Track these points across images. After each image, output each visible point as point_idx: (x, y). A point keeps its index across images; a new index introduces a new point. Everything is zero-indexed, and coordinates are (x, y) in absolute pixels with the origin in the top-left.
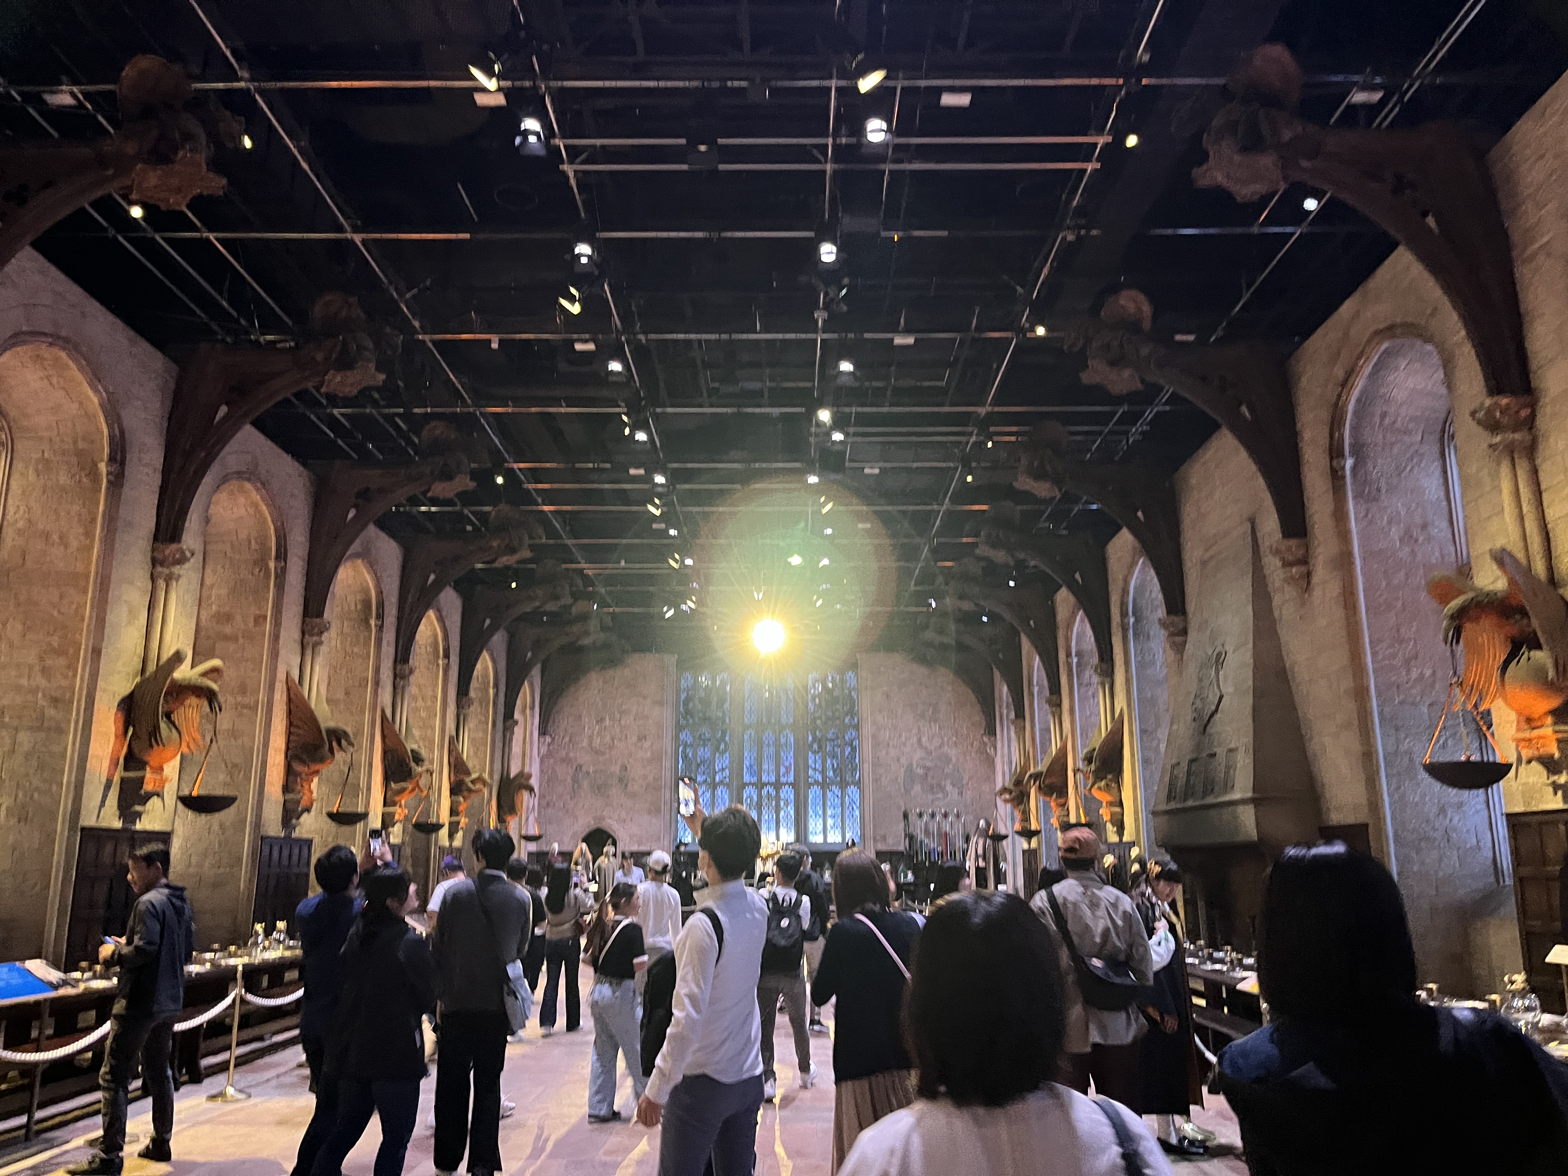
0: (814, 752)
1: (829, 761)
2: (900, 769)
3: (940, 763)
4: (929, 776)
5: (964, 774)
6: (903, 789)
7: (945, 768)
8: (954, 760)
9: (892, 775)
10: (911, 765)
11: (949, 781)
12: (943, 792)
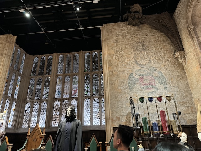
2: (126, 76)
3: (150, 72)
4: (144, 79)
5: (165, 77)
6: (128, 88)
7: (153, 74)
8: (158, 69)
9: (121, 80)
10: (132, 74)
11: (157, 81)
12: (154, 88)
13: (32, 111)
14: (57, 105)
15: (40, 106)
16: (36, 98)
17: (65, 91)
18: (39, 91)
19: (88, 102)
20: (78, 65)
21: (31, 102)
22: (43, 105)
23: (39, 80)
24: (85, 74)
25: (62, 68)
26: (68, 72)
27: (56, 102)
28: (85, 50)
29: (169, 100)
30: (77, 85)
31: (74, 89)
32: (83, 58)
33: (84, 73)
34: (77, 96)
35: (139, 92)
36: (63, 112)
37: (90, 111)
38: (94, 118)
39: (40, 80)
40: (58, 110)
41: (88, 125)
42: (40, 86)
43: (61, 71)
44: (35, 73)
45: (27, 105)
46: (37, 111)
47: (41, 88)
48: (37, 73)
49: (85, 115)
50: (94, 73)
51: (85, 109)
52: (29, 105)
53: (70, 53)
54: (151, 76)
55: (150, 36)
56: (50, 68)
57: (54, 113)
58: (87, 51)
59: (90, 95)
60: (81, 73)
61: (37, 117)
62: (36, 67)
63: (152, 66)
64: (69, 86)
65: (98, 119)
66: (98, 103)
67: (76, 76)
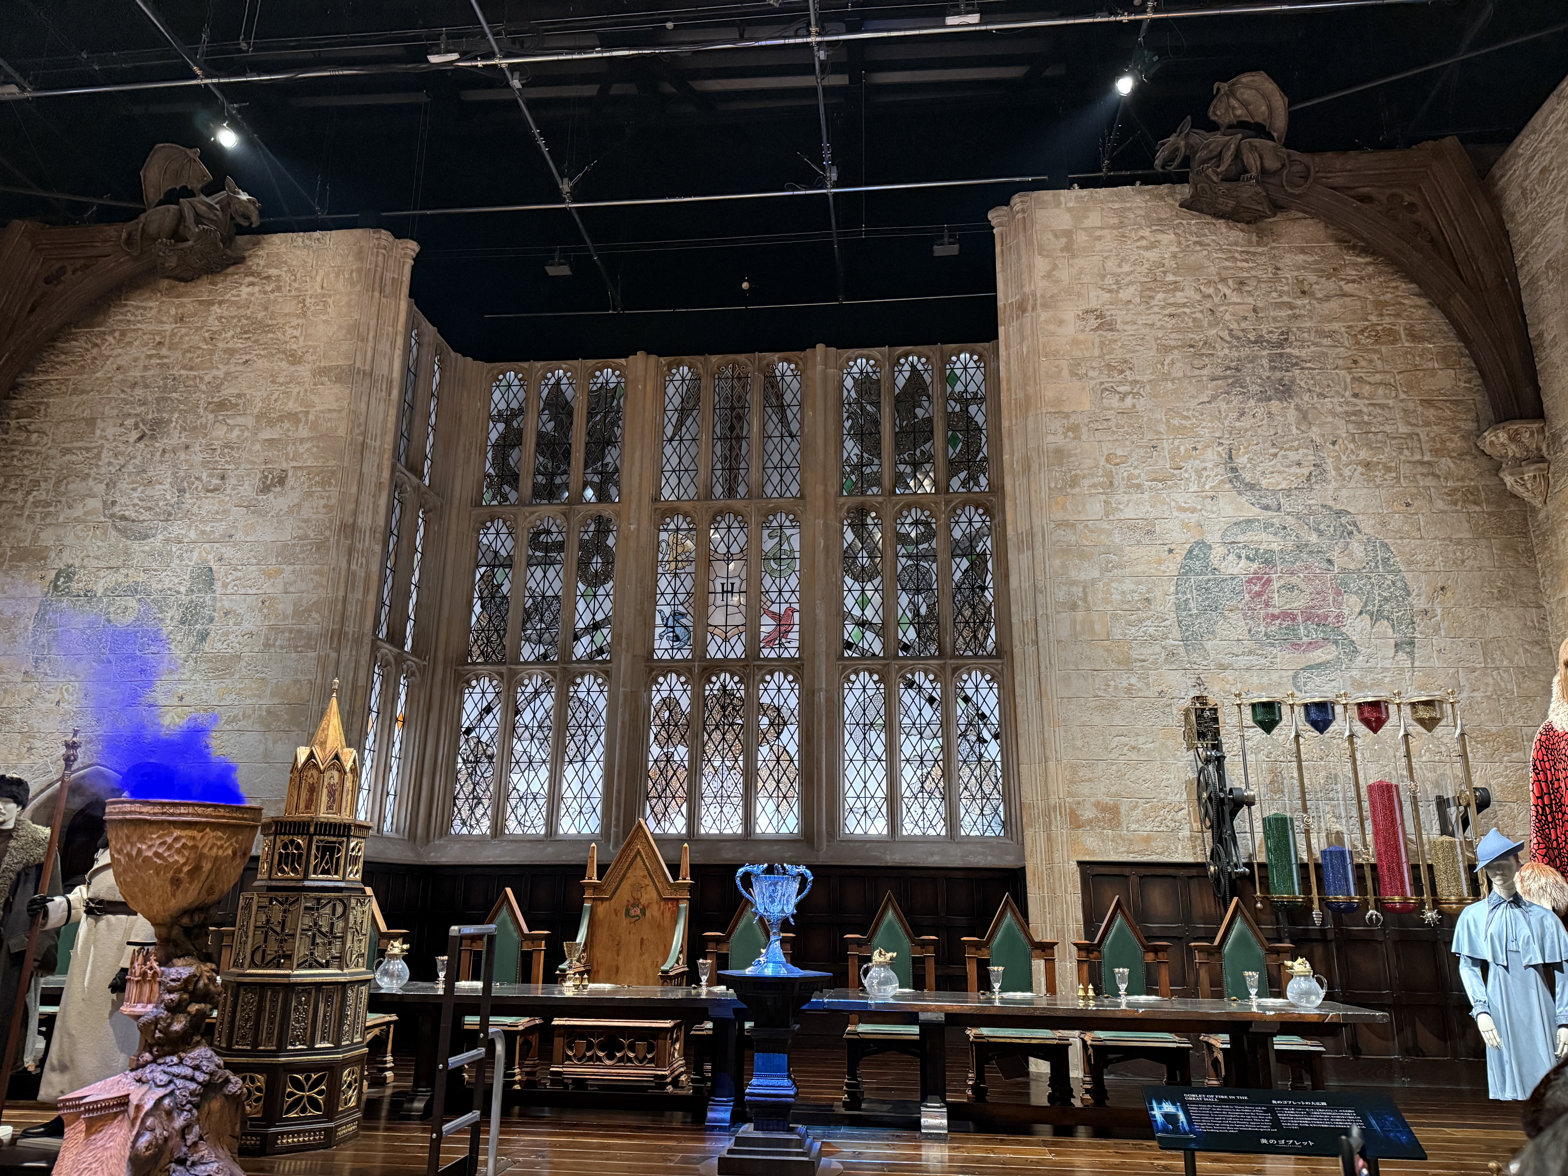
0: (863, 576)
1: (904, 599)
2: (1160, 562)
3: (1314, 538)
4: (1276, 585)
5: (1408, 576)
6: (1176, 633)
7: (1335, 555)
8: (1367, 526)
9: (1128, 585)
10: (1204, 546)
11: (1353, 602)
12: (1336, 642)
13: (509, 730)
14: (670, 703)
15: (563, 701)
16: (527, 652)
17: (717, 618)
18: (541, 604)
19: (870, 692)
20: (795, 446)
21: (501, 675)
22: (582, 695)
23: (538, 534)
24: (844, 513)
25: (686, 460)
26: (731, 492)
27: (665, 686)
28: (841, 345)
29: (1430, 724)
30: (794, 581)
31: (775, 608)
32: (831, 402)
33: (842, 500)
34: (792, 651)
35: (1243, 661)
36: (710, 748)
37: (879, 749)
38: (908, 794)
39: (549, 532)
40: (676, 738)
41: (872, 831)
42: (551, 574)
43: (686, 480)
44: (506, 488)
45: (477, 697)
46: (540, 735)
47: (557, 585)
48: (526, 484)
49: (851, 773)
50: (909, 507)
51: (847, 736)
52: (490, 697)
53: (742, 358)
54: (1318, 565)
55: (1328, 298)
56: (608, 459)
57: (655, 751)
58: (858, 351)
59: (877, 648)
60: (820, 504)
61: (544, 773)
62: (513, 447)
63: (1331, 503)
64: (737, 582)
65: (937, 802)
66: (931, 700)
67: (781, 518)
